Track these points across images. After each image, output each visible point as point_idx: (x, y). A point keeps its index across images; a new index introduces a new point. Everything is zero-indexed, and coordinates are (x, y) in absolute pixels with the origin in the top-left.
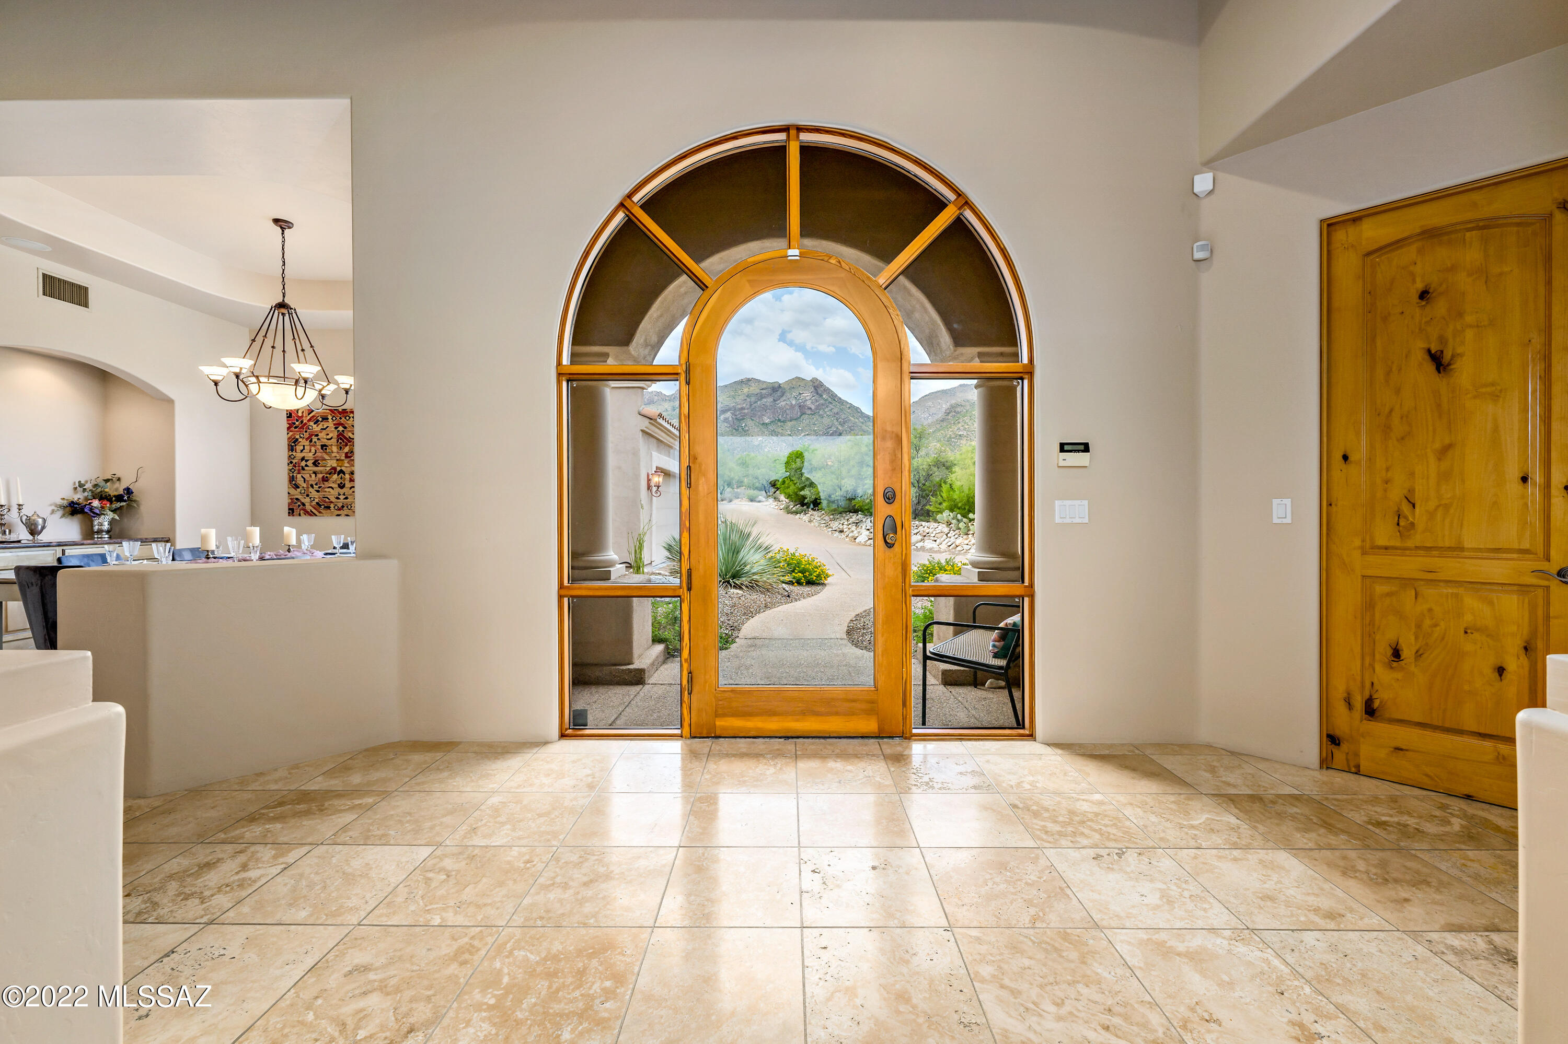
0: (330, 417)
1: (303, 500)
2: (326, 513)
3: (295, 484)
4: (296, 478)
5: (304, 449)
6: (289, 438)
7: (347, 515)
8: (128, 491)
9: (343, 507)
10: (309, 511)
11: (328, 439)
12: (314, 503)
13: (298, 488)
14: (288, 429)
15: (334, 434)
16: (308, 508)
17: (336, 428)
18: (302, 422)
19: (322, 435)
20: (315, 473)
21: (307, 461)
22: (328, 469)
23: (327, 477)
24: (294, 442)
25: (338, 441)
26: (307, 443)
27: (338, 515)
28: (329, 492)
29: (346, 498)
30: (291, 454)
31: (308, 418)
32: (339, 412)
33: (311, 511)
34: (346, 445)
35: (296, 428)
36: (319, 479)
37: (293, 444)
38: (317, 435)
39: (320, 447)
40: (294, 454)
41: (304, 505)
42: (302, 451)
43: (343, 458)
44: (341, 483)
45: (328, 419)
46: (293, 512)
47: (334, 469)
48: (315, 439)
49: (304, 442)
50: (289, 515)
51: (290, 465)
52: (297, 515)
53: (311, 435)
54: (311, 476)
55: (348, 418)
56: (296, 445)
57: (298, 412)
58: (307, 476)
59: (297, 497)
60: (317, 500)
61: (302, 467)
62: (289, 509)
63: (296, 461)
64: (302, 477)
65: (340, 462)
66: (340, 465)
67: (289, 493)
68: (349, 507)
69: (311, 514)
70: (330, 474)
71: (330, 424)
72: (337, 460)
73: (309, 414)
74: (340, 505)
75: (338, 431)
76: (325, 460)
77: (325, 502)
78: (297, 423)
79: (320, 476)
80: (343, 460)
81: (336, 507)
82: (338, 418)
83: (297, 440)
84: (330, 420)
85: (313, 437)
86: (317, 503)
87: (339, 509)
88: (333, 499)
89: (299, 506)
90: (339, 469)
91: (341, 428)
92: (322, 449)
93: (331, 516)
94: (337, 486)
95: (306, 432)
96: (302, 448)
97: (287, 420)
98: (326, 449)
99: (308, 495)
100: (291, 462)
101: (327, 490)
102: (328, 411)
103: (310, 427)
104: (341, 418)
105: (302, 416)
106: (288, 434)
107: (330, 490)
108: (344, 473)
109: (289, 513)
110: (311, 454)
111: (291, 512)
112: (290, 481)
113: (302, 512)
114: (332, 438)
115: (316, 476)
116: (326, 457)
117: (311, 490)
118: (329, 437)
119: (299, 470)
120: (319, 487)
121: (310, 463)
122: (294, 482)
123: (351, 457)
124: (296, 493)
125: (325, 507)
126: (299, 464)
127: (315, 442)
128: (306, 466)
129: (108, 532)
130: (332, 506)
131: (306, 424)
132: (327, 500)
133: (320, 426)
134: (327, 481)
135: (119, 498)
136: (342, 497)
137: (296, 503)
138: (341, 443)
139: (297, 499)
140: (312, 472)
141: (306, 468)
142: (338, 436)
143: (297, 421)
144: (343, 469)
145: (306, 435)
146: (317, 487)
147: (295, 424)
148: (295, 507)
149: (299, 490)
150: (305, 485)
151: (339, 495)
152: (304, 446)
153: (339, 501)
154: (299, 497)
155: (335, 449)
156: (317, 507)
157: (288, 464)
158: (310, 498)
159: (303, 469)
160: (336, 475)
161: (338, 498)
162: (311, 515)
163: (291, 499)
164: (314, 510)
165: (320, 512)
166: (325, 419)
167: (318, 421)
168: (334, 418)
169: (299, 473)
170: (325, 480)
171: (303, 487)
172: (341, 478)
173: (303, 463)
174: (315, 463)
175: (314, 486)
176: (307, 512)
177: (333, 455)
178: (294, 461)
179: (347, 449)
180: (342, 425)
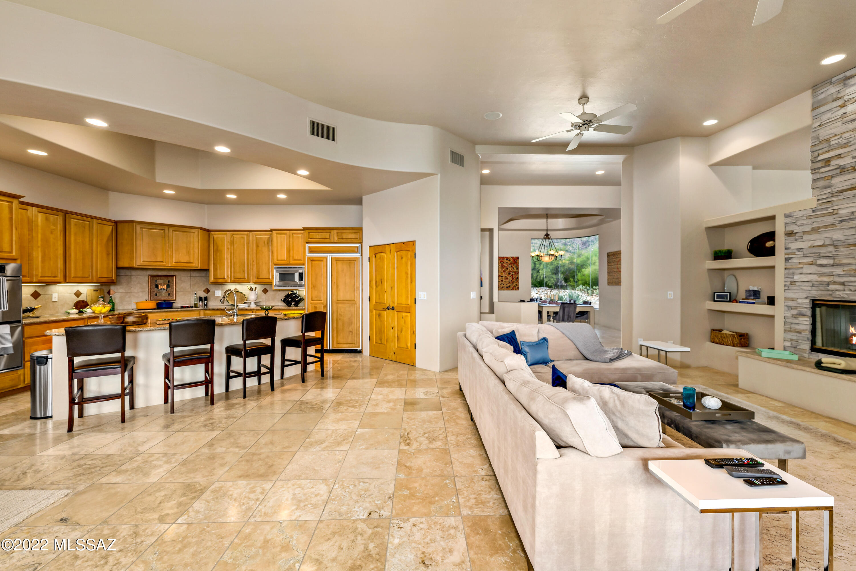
9: (502, 287)
25: (501, 267)
44: (502, 280)
65: (502, 273)
68: (505, 287)
90: (501, 275)
123: (505, 272)
136: (502, 284)
142: (501, 265)
179: (504, 269)
180: (503, 262)
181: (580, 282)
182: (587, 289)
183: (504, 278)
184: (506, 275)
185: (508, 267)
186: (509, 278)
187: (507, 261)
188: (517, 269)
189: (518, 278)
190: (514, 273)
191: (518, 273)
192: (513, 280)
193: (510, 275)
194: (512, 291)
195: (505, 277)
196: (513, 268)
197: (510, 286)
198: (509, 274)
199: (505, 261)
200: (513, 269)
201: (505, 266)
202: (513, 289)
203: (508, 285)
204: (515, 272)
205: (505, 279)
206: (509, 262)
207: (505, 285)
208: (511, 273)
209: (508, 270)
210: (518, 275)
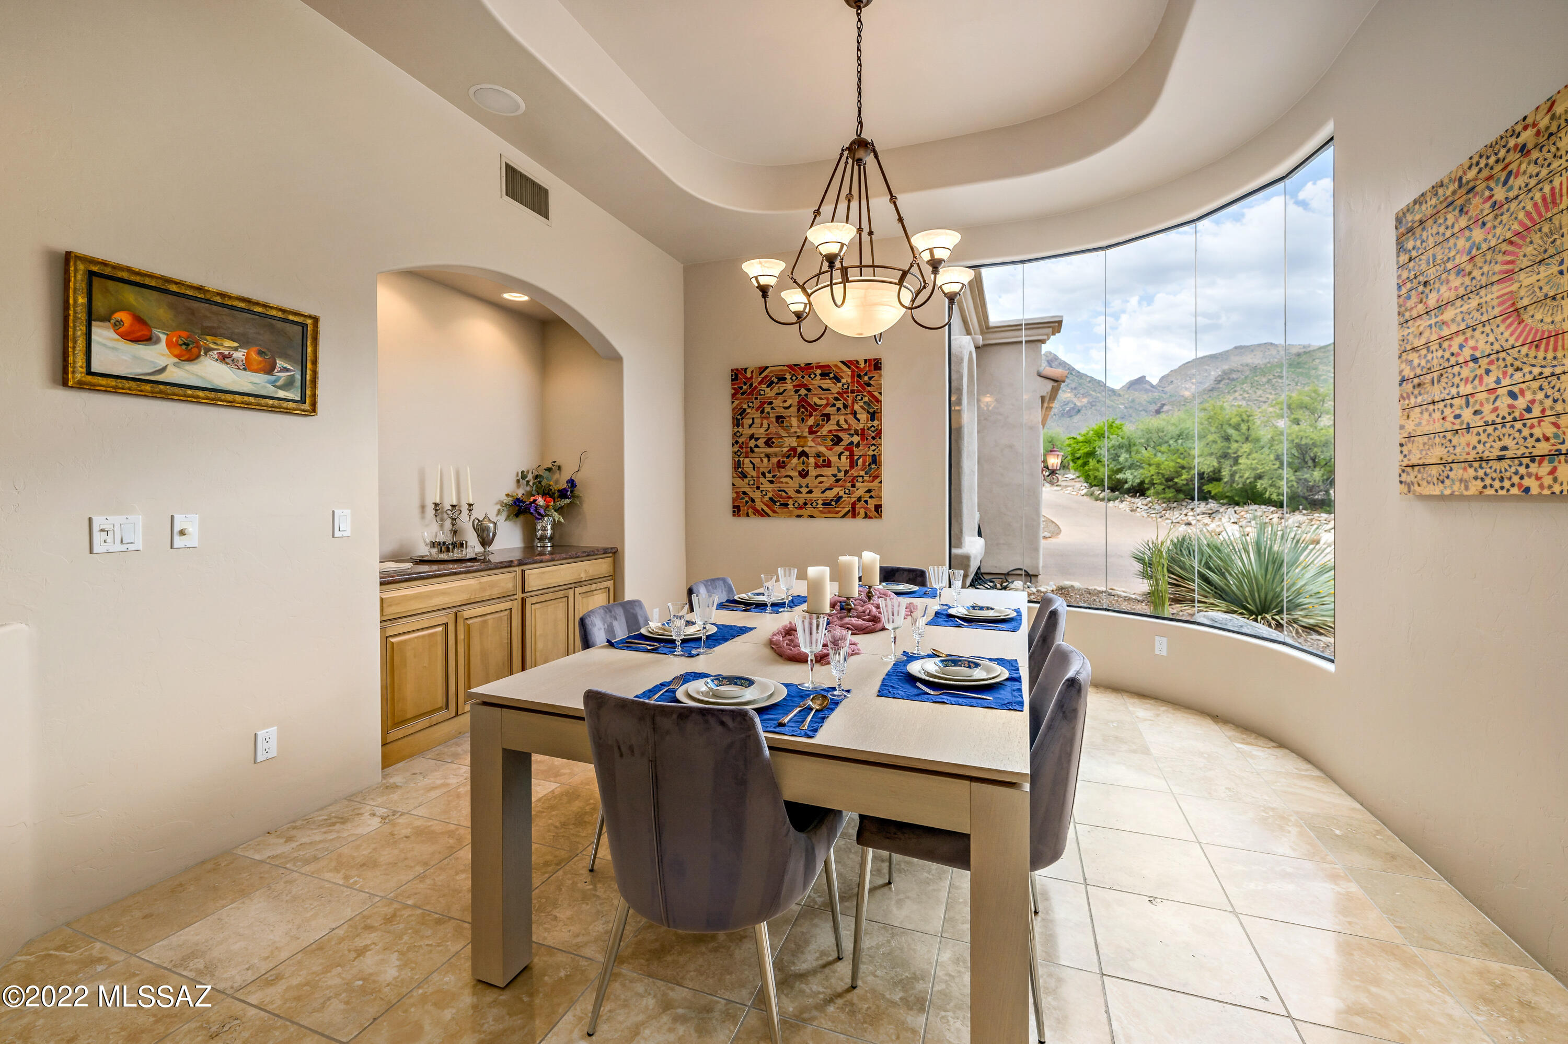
0: (788, 376)
1: (751, 495)
2: (782, 513)
3: (742, 473)
4: (743, 464)
5: (753, 423)
6: (733, 410)
7: (811, 516)
8: (572, 483)
9: (805, 504)
10: (760, 509)
11: (785, 408)
12: (766, 499)
13: (746, 477)
14: (733, 396)
15: (793, 401)
16: (759, 505)
17: (796, 392)
18: (751, 385)
19: (777, 402)
20: (768, 456)
21: (757, 439)
22: (785, 450)
23: (783, 462)
24: (741, 414)
25: (799, 410)
26: (758, 414)
27: (799, 516)
28: (787, 483)
29: (810, 492)
30: (736, 430)
31: (760, 379)
32: (801, 369)
33: (762, 510)
34: (811, 415)
35: (743, 394)
36: (773, 464)
37: (739, 417)
38: (771, 403)
39: (774, 420)
40: (740, 429)
41: (753, 501)
42: (750, 426)
43: (806, 434)
44: (803, 470)
45: (786, 379)
46: (739, 511)
47: (794, 449)
48: (767, 408)
49: (753, 413)
50: (734, 515)
51: (735, 446)
52: (743, 515)
53: (763, 403)
54: (762, 461)
55: (813, 376)
56: (742, 419)
57: (746, 372)
58: (757, 461)
59: (744, 490)
60: (770, 495)
61: (751, 448)
62: (734, 507)
63: (743, 440)
64: (751, 461)
65: (802, 440)
66: (801, 443)
67: (733, 485)
68: (814, 504)
69: (762, 514)
70: (788, 457)
71: (789, 386)
72: (798, 437)
73: (760, 375)
74: (801, 502)
75: (800, 395)
76: (781, 437)
77: (781, 497)
78: (745, 387)
79: (775, 460)
80: (805, 437)
81: (796, 505)
82: (799, 377)
83: (745, 410)
84: (789, 381)
85: (766, 405)
86: (771, 499)
87: (801, 508)
88: (792, 493)
89: (747, 502)
90: (799, 449)
91: (803, 392)
92: (777, 422)
93: (789, 517)
94: (797, 474)
95: (756, 399)
96: (750, 421)
97: (733, 384)
98: (782, 422)
99: (758, 488)
100: (737, 442)
101: (784, 480)
102: (786, 368)
103: (762, 392)
104: (803, 377)
105: (752, 377)
106: (733, 402)
107: (788, 479)
108: (807, 456)
109: (734, 512)
110: (762, 431)
111: (737, 510)
112: (735, 467)
113: (750, 511)
114: (790, 406)
115: (769, 461)
116: (783, 433)
117: (762, 480)
118: (787, 404)
119: (747, 453)
120: (774, 476)
121: (761, 442)
122: (740, 470)
123: (817, 432)
124: (743, 485)
125: (782, 505)
126: (747, 444)
127: (768, 413)
128: (756, 446)
129: (551, 539)
130: (790, 502)
131: (756, 387)
132: (784, 494)
133: (775, 390)
134: (784, 467)
135: (563, 494)
136: (804, 490)
137: (743, 498)
138: (803, 413)
139: (744, 493)
140: (763, 455)
141: (756, 450)
142: (799, 402)
143: (745, 384)
144: (806, 449)
145: (757, 404)
146: (771, 475)
147: (741, 388)
148: (741, 503)
149: (746, 480)
150: (754, 474)
151: (801, 487)
152: (753, 419)
153: (799, 495)
154: (747, 490)
155: (794, 421)
156: (771, 504)
157: (733, 445)
158: (762, 491)
159: (752, 451)
160: (796, 458)
161: (798, 492)
162: (762, 516)
163: (736, 493)
164: (766, 509)
165: (774, 512)
166: (782, 379)
167: (772, 382)
168: (794, 378)
169: (747, 457)
170: (781, 465)
171: (752, 477)
172: (803, 463)
173: (752, 443)
174: (769, 443)
175: (767, 475)
176: (758, 511)
177: (792, 430)
178: (741, 440)
179: (811, 421)
180: (804, 386)
183: (812, 460)
184: (822, 449)
185: (829, 410)
186: (834, 459)
187: (827, 383)
188: (874, 415)
189: (875, 460)
190: (856, 439)
191: (878, 434)
192: (854, 472)
193: (839, 449)
194: (849, 523)
195: (818, 455)
196: (854, 414)
197: (838, 499)
198: (837, 440)
199: (817, 381)
200: (851, 419)
201: (815, 407)
202: (853, 513)
203: (831, 494)
204: (862, 433)
205: (817, 466)
206: (836, 388)
207: (817, 494)
208: (846, 439)
209: (832, 425)
210: (878, 446)
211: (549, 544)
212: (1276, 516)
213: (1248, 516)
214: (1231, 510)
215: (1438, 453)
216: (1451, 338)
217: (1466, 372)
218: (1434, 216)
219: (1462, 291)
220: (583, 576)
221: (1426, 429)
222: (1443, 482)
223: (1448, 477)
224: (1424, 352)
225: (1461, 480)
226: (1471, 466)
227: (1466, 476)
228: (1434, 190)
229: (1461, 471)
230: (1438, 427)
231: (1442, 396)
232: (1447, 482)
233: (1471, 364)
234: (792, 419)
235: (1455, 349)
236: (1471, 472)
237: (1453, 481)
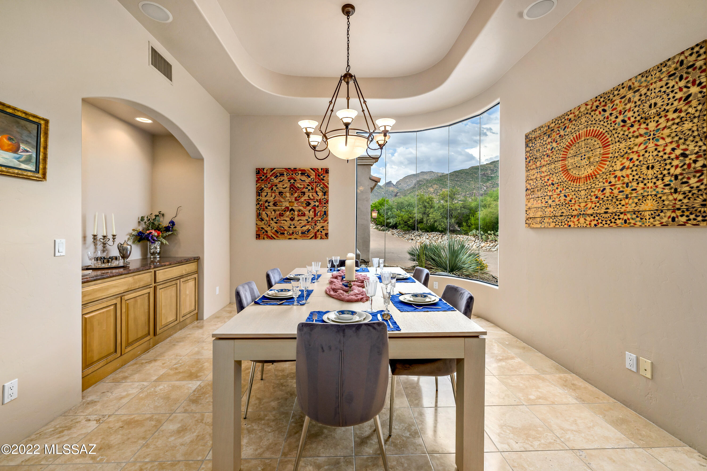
0: (285, 173)
1: (266, 229)
2: (282, 237)
3: (261, 218)
4: (262, 214)
5: (267, 195)
6: (257, 188)
7: (296, 239)
8: (173, 223)
9: (293, 233)
10: (270, 236)
11: (283, 188)
12: (273, 231)
13: (263, 220)
14: (257, 181)
15: (288, 185)
16: (270, 234)
17: (289, 181)
18: (266, 176)
19: (280, 185)
20: (274, 211)
21: (269, 203)
22: (283, 208)
23: (282, 213)
24: (261, 190)
25: (290, 190)
26: (270, 191)
27: (290, 239)
28: (284, 223)
29: (295, 227)
30: (258, 198)
31: (271, 174)
32: (292, 170)
33: (272, 236)
34: (296, 192)
35: (262, 180)
36: (277, 214)
37: (260, 192)
38: (276, 186)
39: (278, 194)
40: (260, 198)
41: (267, 232)
42: (266, 196)
43: (293, 201)
44: (292, 217)
45: (284, 175)
46: (259, 237)
47: (288, 208)
48: (274, 188)
49: (267, 190)
50: (257, 239)
51: (258, 205)
52: (262, 239)
53: (272, 186)
54: (271, 213)
55: (297, 174)
56: (262, 192)
57: (264, 170)
58: (269, 213)
59: (262, 226)
60: (275, 229)
61: (266, 207)
62: (257, 235)
63: (262, 203)
64: (266, 213)
65: (292, 203)
66: (291, 205)
67: (257, 224)
68: (297, 233)
69: (271, 238)
70: (285, 211)
71: (285, 178)
72: (290, 202)
73: (271, 172)
74: (291, 232)
75: (291, 183)
76: (281, 202)
77: (281, 230)
78: (263, 177)
79: (278, 213)
80: (293, 202)
81: (288, 233)
82: (291, 174)
83: (263, 188)
84: (285, 176)
85: (274, 187)
86: (276, 231)
87: (291, 235)
88: (286, 228)
89: (263, 232)
90: (290, 208)
91: (292, 181)
92: (279, 194)
93: (285, 239)
94: (289, 219)
95: (269, 183)
96: (266, 194)
97: (257, 176)
98: (282, 195)
99: (269, 226)
100: (259, 204)
101: (282, 222)
102: (284, 169)
103: (272, 180)
104: (292, 174)
105: (267, 173)
106: (257, 184)
107: (284, 222)
108: (294, 211)
109: (257, 237)
110: (272, 198)
111: (258, 236)
112: (257, 216)
113: (265, 236)
114: (286, 187)
115: (275, 213)
116: (282, 200)
117: (271, 222)
118: (284, 187)
119: (264, 209)
120: (277, 220)
121: (271, 204)
122: (260, 217)
123: (299, 200)
124: (262, 224)
125: (281, 233)
126: (264, 204)
127: (275, 190)
128: (269, 206)
129: (159, 254)
130: (286, 232)
131: (269, 178)
132: (282, 229)
133: (279, 180)
134: (282, 216)
135: (167, 229)
136: (292, 227)
137: (261, 231)
138: (292, 191)
139: (262, 228)
140: (272, 210)
141: (269, 207)
142: (290, 186)
143: (263, 176)
144: (293, 208)
145: (269, 185)
146: (276, 220)
147: (261, 178)
148: (261, 233)
149: (263, 222)
150: (267, 219)
151: (291, 225)
152: (267, 193)
153: (290, 229)
154: (264, 226)
155: (288, 195)
156: (276, 233)
157: (257, 205)
158: (271, 227)
159: (266, 208)
160: (289, 212)
161: (289, 227)
162: (271, 239)
163: (258, 228)
164: (273, 235)
165: (277, 237)
166: (282, 175)
167: (277, 176)
168: (288, 174)
169: (264, 211)
170: (281, 215)
171: (266, 220)
172: (292, 214)
173: (267, 204)
174: (275, 204)
175: (274, 219)
176: (269, 237)
177: (287, 199)
178: (260, 203)
179: (296, 195)
180: (293, 178)
181: (473, 226)
182: (481, 234)
183: (296, 213)
184: (301, 208)
185: (304, 190)
186: (307, 213)
187: (304, 178)
188: (325, 193)
189: (326, 213)
190: (317, 204)
191: (327, 202)
192: (316, 218)
193: (309, 208)
194: (313, 241)
195: (299, 211)
196: (316, 192)
197: (309, 230)
198: (308, 204)
199: (299, 177)
200: (315, 194)
201: (298, 189)
202: (315, 237)
203: (305, 228)
204: (320, 201)
205: (298, 215)
206: (308, 180)
207: (298, 228)
208: (313, 204)
209: (306, 197)
210: (327, 207)
211: (158, 257)
212: (440, 236)
213: (432, 236)
214: (426, 234)
215: (539, 214)
216: (545, 177)
217: (550, 188)
218: (539, 137)
219: (549, 162)
220: (184, 272)
221: (535, 206)
222: (541, 223)
223: (543, 222)
224: (535, 181)
225: (548, 223)
226: (551, 218)
227: (549, 221)
228: (540, 128)
229: (548, 220)
230: (540, 205)
231: (541, 195)
232: (543, 223)
233: (552, 186)
234: (287, 193)
235: (546, 180)
236: (551, 220)
237: (545, 223)
